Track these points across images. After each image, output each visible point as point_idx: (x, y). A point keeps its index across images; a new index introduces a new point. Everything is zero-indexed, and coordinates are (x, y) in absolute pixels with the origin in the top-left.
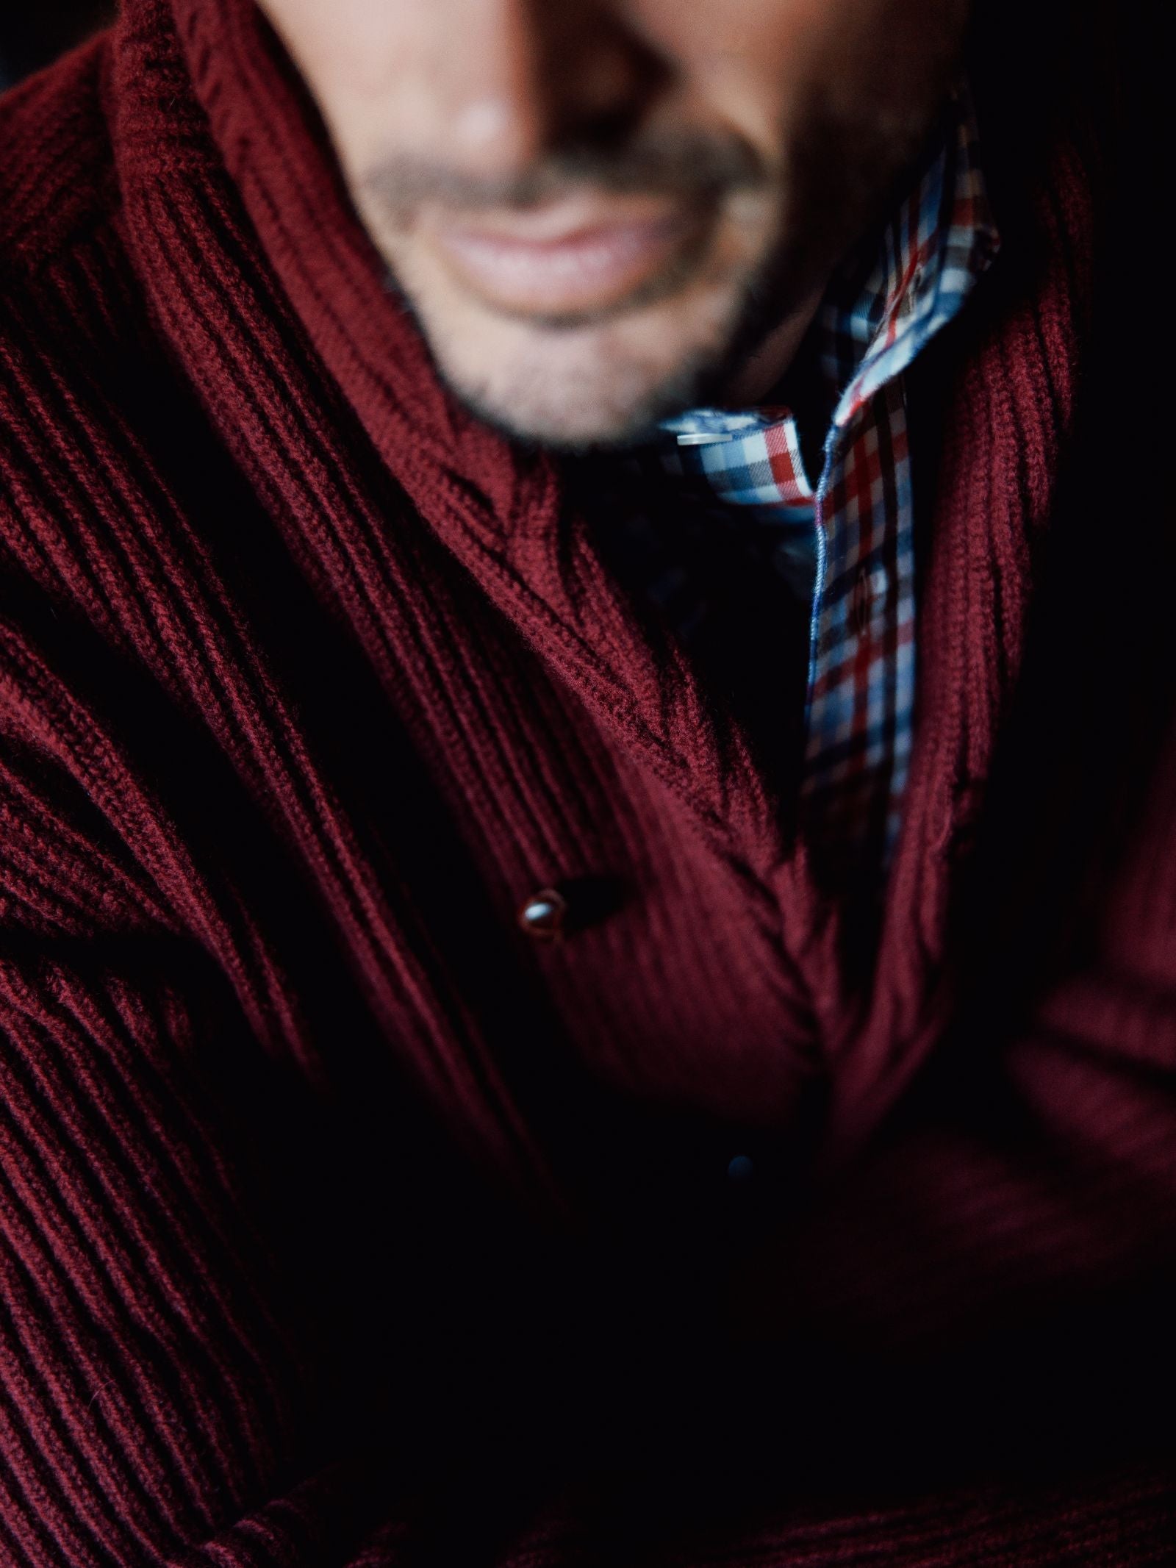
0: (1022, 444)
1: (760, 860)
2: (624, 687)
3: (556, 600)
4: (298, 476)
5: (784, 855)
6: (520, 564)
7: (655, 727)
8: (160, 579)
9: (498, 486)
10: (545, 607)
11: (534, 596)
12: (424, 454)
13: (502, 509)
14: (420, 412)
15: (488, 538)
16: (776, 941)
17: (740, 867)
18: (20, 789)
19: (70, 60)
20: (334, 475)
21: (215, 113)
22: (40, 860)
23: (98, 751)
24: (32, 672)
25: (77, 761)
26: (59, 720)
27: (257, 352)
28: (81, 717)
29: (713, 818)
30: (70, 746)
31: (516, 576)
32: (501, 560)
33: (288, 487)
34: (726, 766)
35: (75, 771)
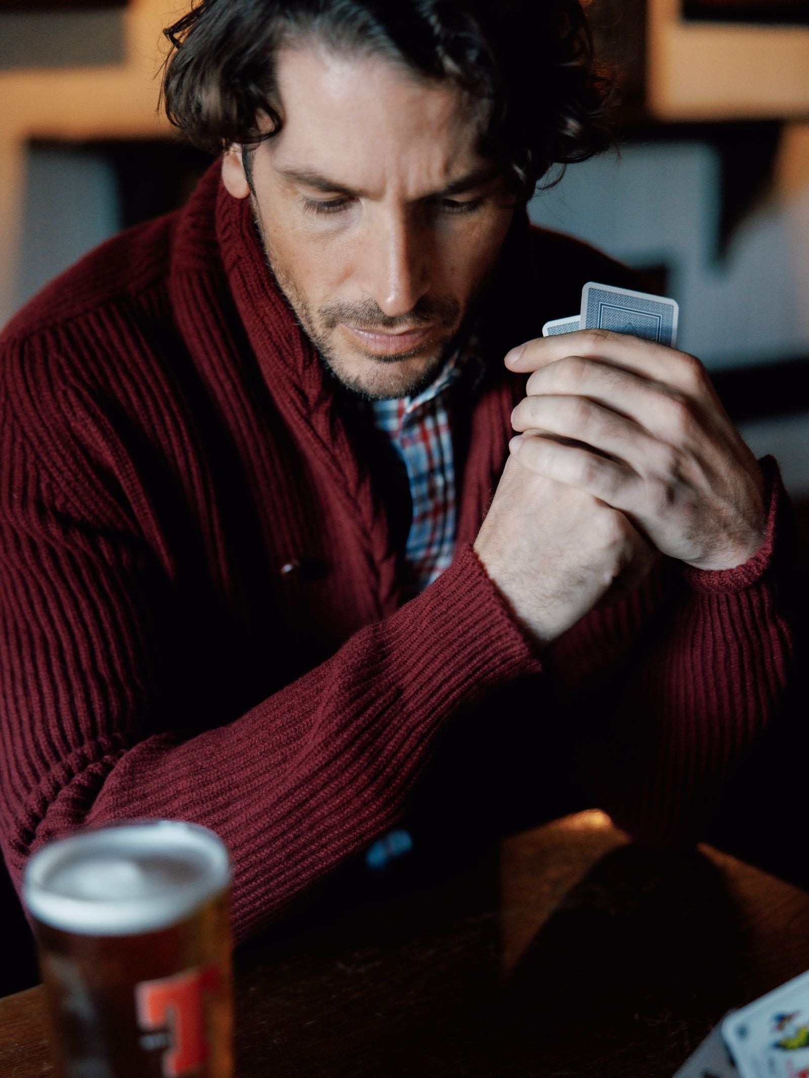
0: (493, 442)
1: (378, 555)
2: (344, 476)
3: (325, 438)
4: (222, 385)
5: (387, 557)
6: (314, 423)
7: (353, 493)
8: (168, 407)
9: (313, 392)
10: (321, 441)
11: (318, 436)
12: (288, 377)
13: (312, 402)
14: (291, 360)
15: (304, 412)
16: (375, 593)
17: (369, 558)
18: (94, 477)
19: (160, 221)
20: (234, 387)
21: (224, 247)
22: (96, 504)
23: (127, 466)
24: (108, 432)
25: (119, 469)
26: (115, 451)
27: (212, 339)
28: (123, 452)
29: (365, 534)
30: (117, 462)
31: (312, 428)
32: (308, 421)
33: (217, 388)
34: (376, 514)
35: (117, 473)
